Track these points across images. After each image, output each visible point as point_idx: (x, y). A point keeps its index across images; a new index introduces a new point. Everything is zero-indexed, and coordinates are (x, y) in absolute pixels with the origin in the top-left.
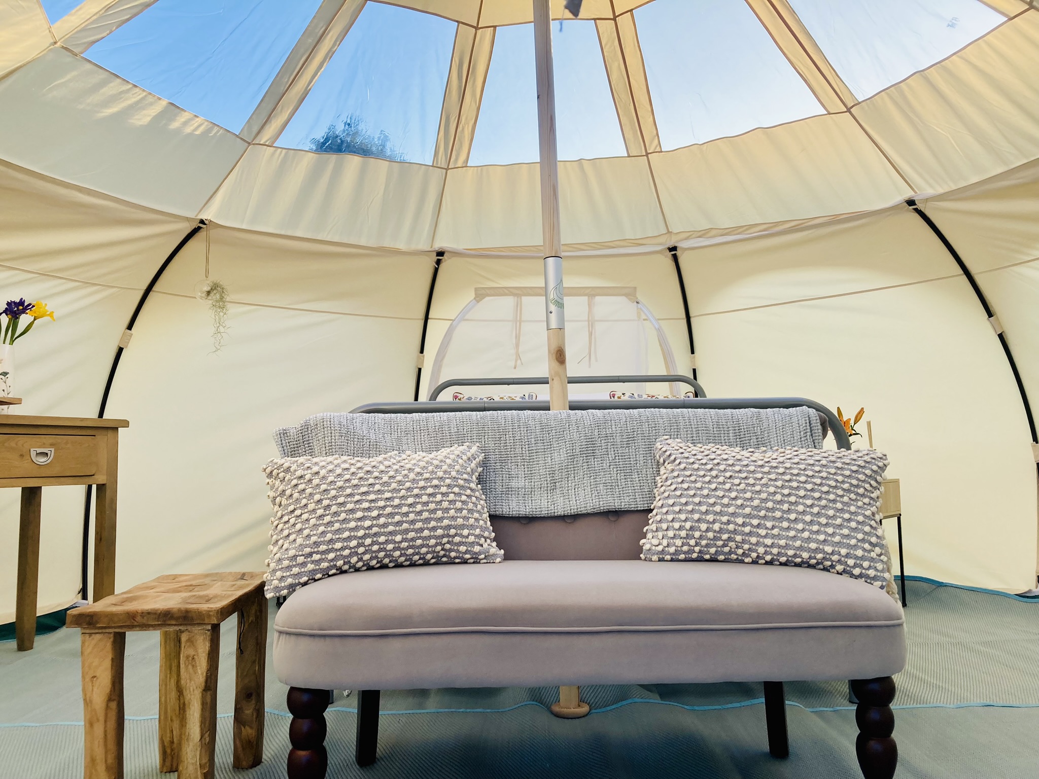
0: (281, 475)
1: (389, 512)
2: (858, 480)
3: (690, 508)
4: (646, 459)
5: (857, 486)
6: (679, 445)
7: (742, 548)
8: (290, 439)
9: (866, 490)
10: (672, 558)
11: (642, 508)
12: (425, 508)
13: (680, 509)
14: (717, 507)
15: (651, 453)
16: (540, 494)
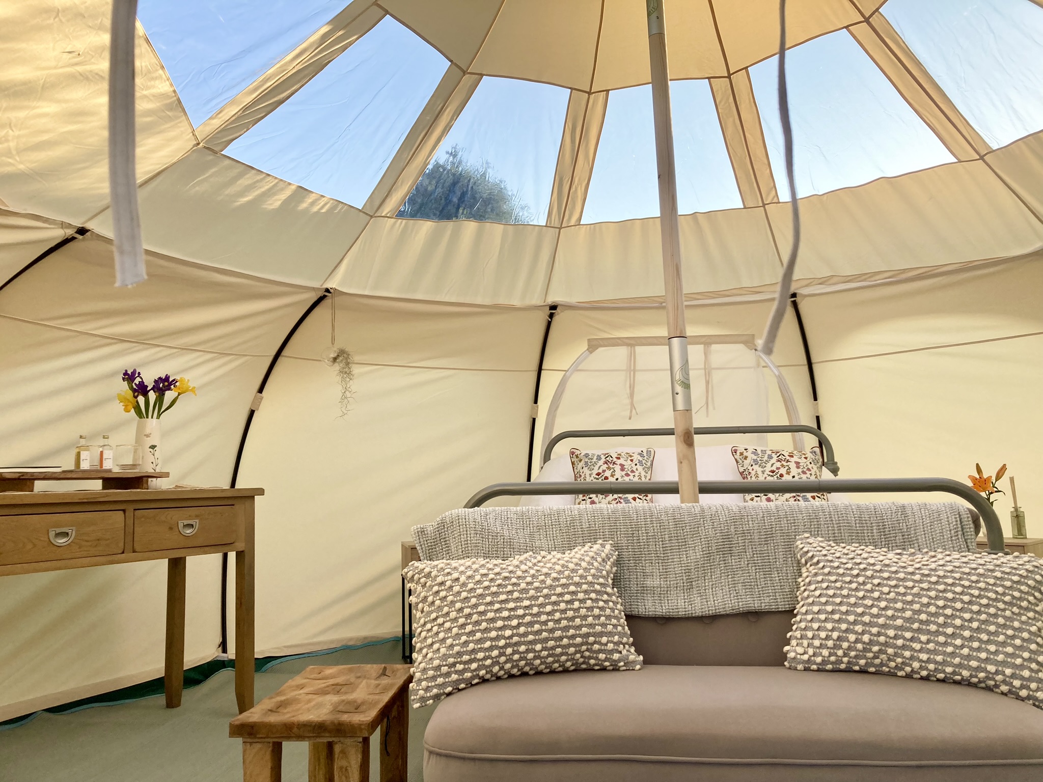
0: (423, 580)
1: (529, 620)
2: (1021, 591)
3: (836, 617)
4: (786, 557)
5: (1020, 599)
6: (821, 544)
7: (894, 661)
8: (428, 537)
9: (1029, 602)
10: (818, 668)
11: (784, 609)
12: (563, 616)
13: (826, 618)
14: (865, 617)
15: (790, 551)
16: (677, 593)
